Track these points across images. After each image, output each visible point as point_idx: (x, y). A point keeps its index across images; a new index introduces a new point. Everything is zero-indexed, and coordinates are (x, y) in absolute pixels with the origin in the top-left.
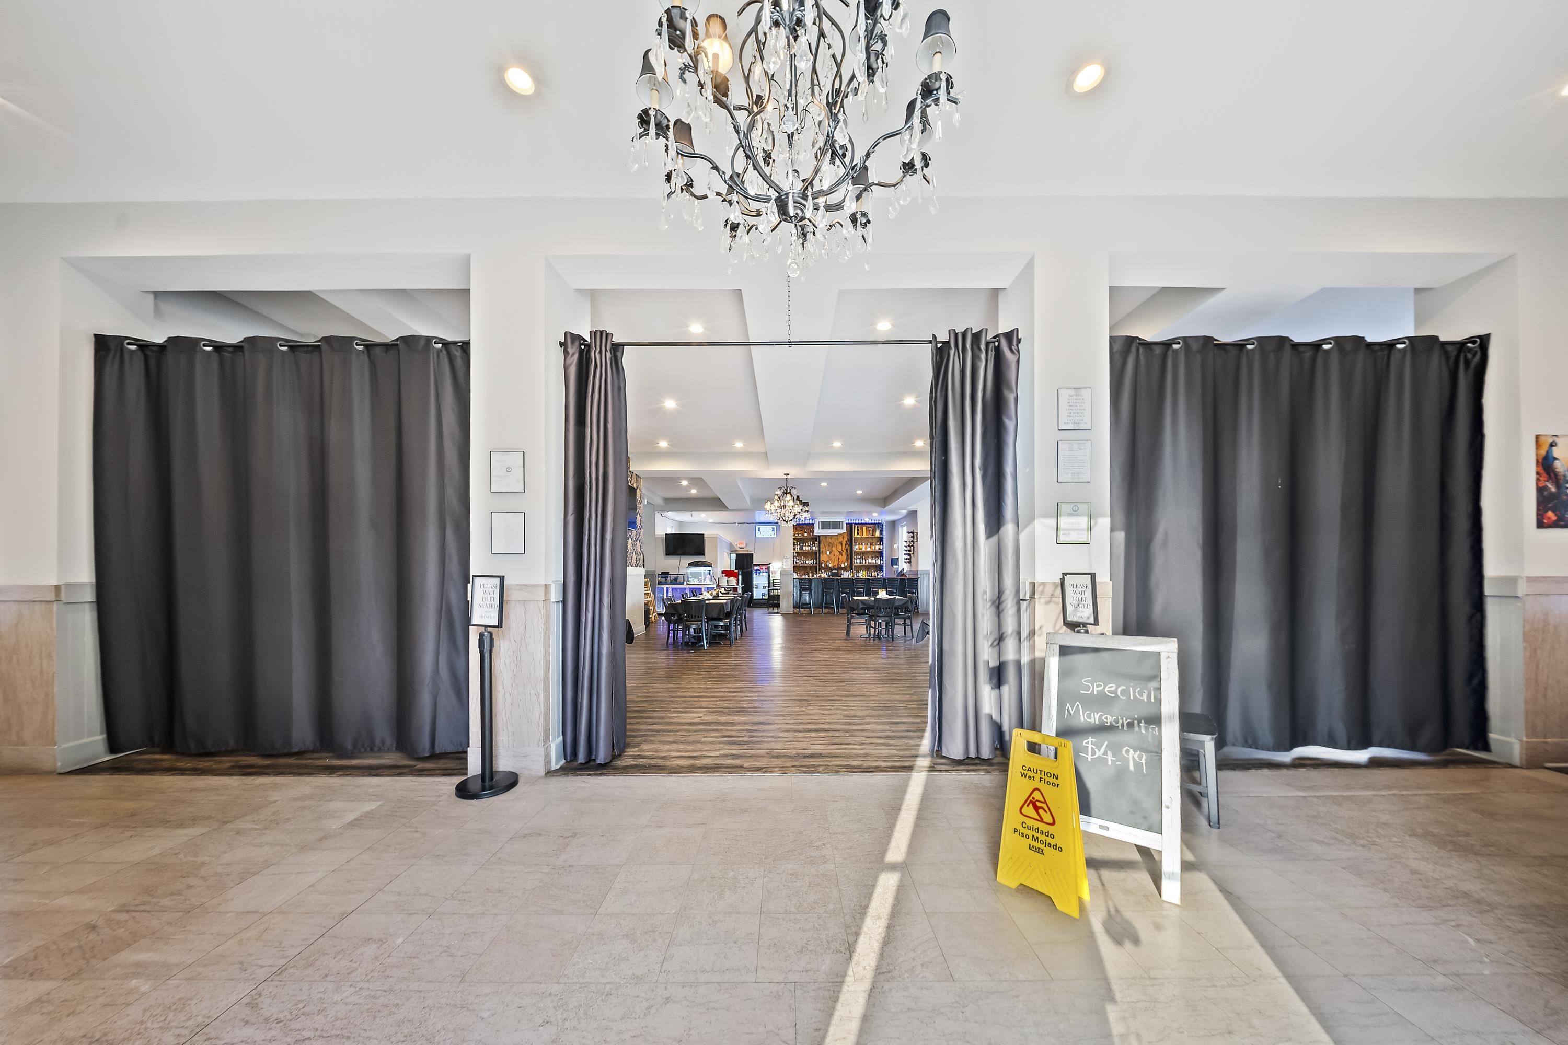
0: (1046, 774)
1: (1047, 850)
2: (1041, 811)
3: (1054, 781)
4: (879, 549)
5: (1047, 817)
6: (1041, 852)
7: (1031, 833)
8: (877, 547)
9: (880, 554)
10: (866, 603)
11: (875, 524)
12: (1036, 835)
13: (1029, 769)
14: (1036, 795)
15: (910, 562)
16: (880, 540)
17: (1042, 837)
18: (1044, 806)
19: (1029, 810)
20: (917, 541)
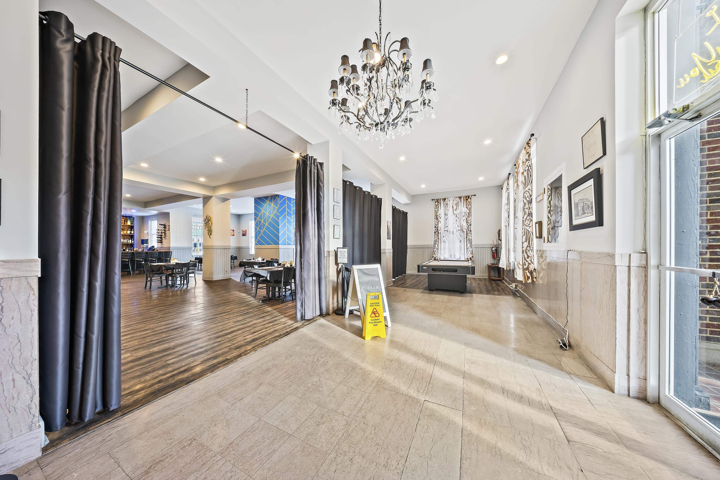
0: (376, 303)
1: (378, 324)
2: (376, 314)
3: (378, 304)
4: (131, 233)
5: (377, 315)
6: (376, 325)
7: (373, 321)
8: (129, 232)
9: (132, 237)
10: (168, 266)
11: (127, 217)
12: (375, 321)
13: (372, 304)
14: (375, 310)
15: (161, 242)
16: (132, 228)
17: (376, 321)
18: (377, 312)
19: (373, 315)
20: (169, 230)
